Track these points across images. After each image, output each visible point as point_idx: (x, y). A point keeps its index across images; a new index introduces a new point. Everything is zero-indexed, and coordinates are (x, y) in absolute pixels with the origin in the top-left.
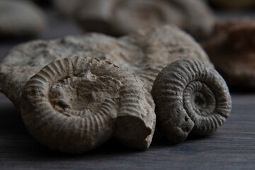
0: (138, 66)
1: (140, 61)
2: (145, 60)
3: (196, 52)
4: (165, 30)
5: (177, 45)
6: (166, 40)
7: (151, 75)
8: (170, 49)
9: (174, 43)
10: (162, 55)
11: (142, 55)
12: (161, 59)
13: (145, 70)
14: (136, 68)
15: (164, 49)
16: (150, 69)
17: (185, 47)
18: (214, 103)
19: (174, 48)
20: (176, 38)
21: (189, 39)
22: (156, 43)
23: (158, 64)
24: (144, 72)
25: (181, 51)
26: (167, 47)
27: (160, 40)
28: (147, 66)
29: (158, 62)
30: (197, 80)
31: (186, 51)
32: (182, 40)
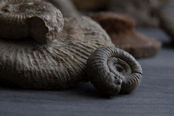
0: (63, 42)
1: (65, 39)
2: (68, 38)
3: (103, 35)
4: (83, 19)
5: (90, 30)
6: (83, 27)
7: (73, 48)
8: (86, 32)
9: (88, 28)
10: (80, 36)
11: (66, 35)
12: (79, 38)
13: (68, 44)
14: (62, 43)
15: (82, 32)
16: (72, 44)
17: (96, 32)
18: (130, 68)
19: (88, 32)
20: (90, 25)
21: (98, 26)
22: (76, 27)
23: (77, 41)
24: (68, 46)
25: (93, 34)
26: (84, 31)
27: (79, 26)
28: (70, 42)
29: (77, 40)
30: (113, 57)
31: (96, 34)
32: (94, 27)
